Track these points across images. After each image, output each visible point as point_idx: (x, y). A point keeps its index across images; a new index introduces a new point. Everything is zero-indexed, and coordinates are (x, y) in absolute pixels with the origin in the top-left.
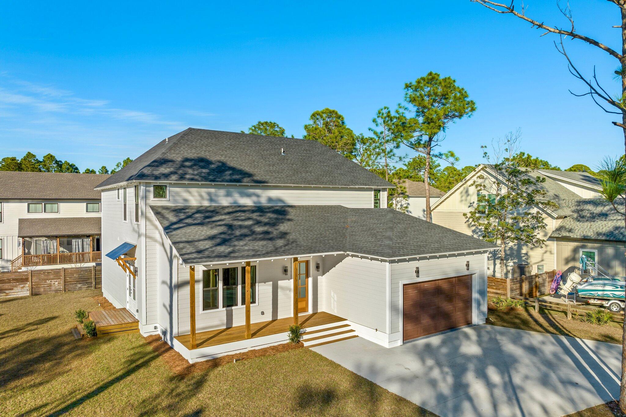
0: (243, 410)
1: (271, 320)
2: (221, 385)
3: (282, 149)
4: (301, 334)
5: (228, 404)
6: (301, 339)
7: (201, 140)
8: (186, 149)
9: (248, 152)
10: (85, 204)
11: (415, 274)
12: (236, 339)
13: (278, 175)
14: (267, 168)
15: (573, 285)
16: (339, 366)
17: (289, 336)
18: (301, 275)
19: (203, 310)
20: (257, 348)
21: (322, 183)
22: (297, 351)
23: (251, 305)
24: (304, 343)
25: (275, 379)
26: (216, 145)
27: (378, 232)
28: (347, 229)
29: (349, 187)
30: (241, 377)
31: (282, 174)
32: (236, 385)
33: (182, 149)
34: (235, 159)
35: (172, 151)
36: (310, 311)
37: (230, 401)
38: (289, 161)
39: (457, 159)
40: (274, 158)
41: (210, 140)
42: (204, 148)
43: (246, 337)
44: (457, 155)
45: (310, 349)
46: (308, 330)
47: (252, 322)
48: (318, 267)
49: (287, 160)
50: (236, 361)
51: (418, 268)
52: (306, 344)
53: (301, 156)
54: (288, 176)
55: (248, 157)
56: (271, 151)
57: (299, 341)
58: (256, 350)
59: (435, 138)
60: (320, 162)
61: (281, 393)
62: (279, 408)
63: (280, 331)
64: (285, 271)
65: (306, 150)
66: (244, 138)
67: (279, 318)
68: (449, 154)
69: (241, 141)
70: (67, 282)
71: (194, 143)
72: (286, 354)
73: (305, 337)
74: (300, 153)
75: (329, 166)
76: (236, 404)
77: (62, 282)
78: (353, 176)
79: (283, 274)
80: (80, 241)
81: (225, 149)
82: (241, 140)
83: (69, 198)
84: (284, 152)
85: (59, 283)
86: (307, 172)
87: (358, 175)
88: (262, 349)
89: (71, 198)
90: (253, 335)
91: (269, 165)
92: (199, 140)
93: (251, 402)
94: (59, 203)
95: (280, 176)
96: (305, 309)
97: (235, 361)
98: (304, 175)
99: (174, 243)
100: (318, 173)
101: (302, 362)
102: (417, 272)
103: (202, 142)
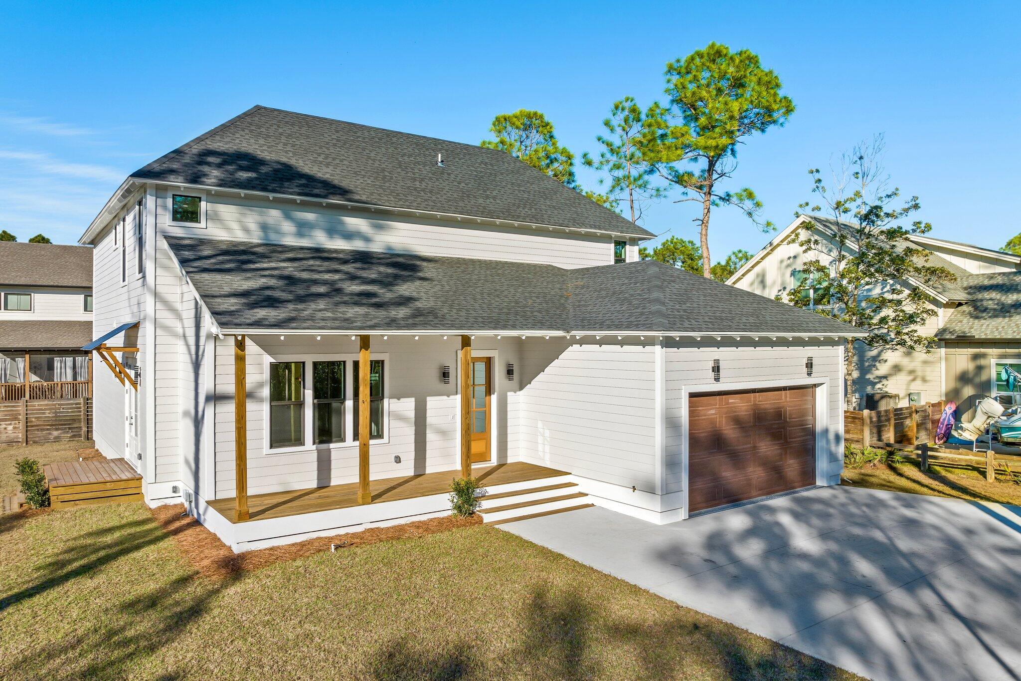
0: (343, 647)
1: (412, 474)
2: (297, 595)
3: (440, 155)
4: (477, 499)
5: (308, 636)
6: (478, 509)
7: (278, 127)
8: (247, 137)
9: (372, 155)
10: (82, 296)
11: (712, 375)
12: (338, 505)
13: (431, 197)
14: (409, 183)
15: (988, 421)
16: (561, 556)
17: (452, 501)
18: (476, 388)
19: (271, 447)
20: (382, 525)
21: (516, 218)
22: (470, 531)
23: (372, 442)
24: (484, 515)
25: (419, 582)
26: (308, 137)
27: (632, 295)
28: (567, 298)
29: (567, 230)
30: (343, 578)
31: (439, 196)
32: (331, 595)
33: (237, 135)
34: (345, 162)
35: (218, 138)
36: (494, 461)
37: (313, 629)
38: (452, 176)
39: (758, 205)
40: (423, 170)
41: (297, 128)
42: (283, 140)
43: (360, 501)
44: (759, 197)
45: (497, 526)
46: (491, 490)
47: (372, 477)
48: (510, 372)
49: (449, 174)
50: (336, 549)
51: (717, 361)
52: (487, 518)
53: (475, 171)
54: (449, 201)
55: (371, 162)
56: (418, 158)
57: (473, 513)
58: (382, 529)
59: (718, 167)
60: (513, 184)
61: (433, 611)
62: (428, 644)
63: (432, 491)
64: (445, 375)
65: (486, 164)
66: (364, 131)
67: (427, 472)
68: (745, 194)
69: (359, 137)
70: (32, 426)
71: (263, 130)
72: (445, 536)
73: (486, 504)
74: (473, 167)
75: (529, 192)
76: (328, 635)
77: (21, 426)
78: (576, 212)
79: (441, 381)
80: (69, 360)
81: (327, 146)
82: (358, 134)
83: (52, 284)
84: (442, 161)
85: (14, 428)
86: (487, 197)
87: (584, 210)
88: (392, 528)
89: (56, 284)
90: (376, 498)
91: (414, 179)
92: (275, 127)
93: (361, 631)
94: (32, 294)
95: (434, 198)
96: (484, 457)
97: (333, 547)
98: (481, 201)
99: (203, 296)
100: (509, 201)
101: (481, 550)
102: (716, 369)
103: (281, 130)
